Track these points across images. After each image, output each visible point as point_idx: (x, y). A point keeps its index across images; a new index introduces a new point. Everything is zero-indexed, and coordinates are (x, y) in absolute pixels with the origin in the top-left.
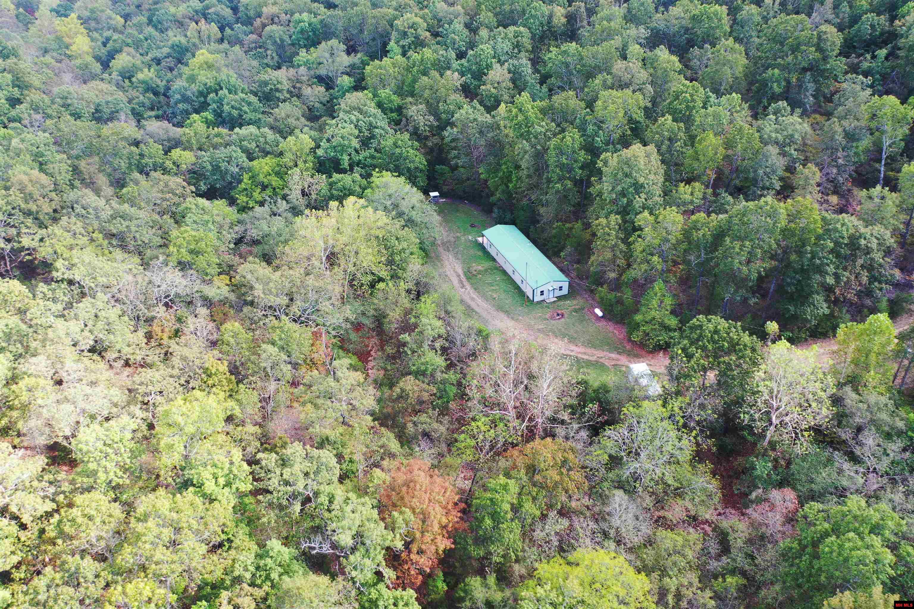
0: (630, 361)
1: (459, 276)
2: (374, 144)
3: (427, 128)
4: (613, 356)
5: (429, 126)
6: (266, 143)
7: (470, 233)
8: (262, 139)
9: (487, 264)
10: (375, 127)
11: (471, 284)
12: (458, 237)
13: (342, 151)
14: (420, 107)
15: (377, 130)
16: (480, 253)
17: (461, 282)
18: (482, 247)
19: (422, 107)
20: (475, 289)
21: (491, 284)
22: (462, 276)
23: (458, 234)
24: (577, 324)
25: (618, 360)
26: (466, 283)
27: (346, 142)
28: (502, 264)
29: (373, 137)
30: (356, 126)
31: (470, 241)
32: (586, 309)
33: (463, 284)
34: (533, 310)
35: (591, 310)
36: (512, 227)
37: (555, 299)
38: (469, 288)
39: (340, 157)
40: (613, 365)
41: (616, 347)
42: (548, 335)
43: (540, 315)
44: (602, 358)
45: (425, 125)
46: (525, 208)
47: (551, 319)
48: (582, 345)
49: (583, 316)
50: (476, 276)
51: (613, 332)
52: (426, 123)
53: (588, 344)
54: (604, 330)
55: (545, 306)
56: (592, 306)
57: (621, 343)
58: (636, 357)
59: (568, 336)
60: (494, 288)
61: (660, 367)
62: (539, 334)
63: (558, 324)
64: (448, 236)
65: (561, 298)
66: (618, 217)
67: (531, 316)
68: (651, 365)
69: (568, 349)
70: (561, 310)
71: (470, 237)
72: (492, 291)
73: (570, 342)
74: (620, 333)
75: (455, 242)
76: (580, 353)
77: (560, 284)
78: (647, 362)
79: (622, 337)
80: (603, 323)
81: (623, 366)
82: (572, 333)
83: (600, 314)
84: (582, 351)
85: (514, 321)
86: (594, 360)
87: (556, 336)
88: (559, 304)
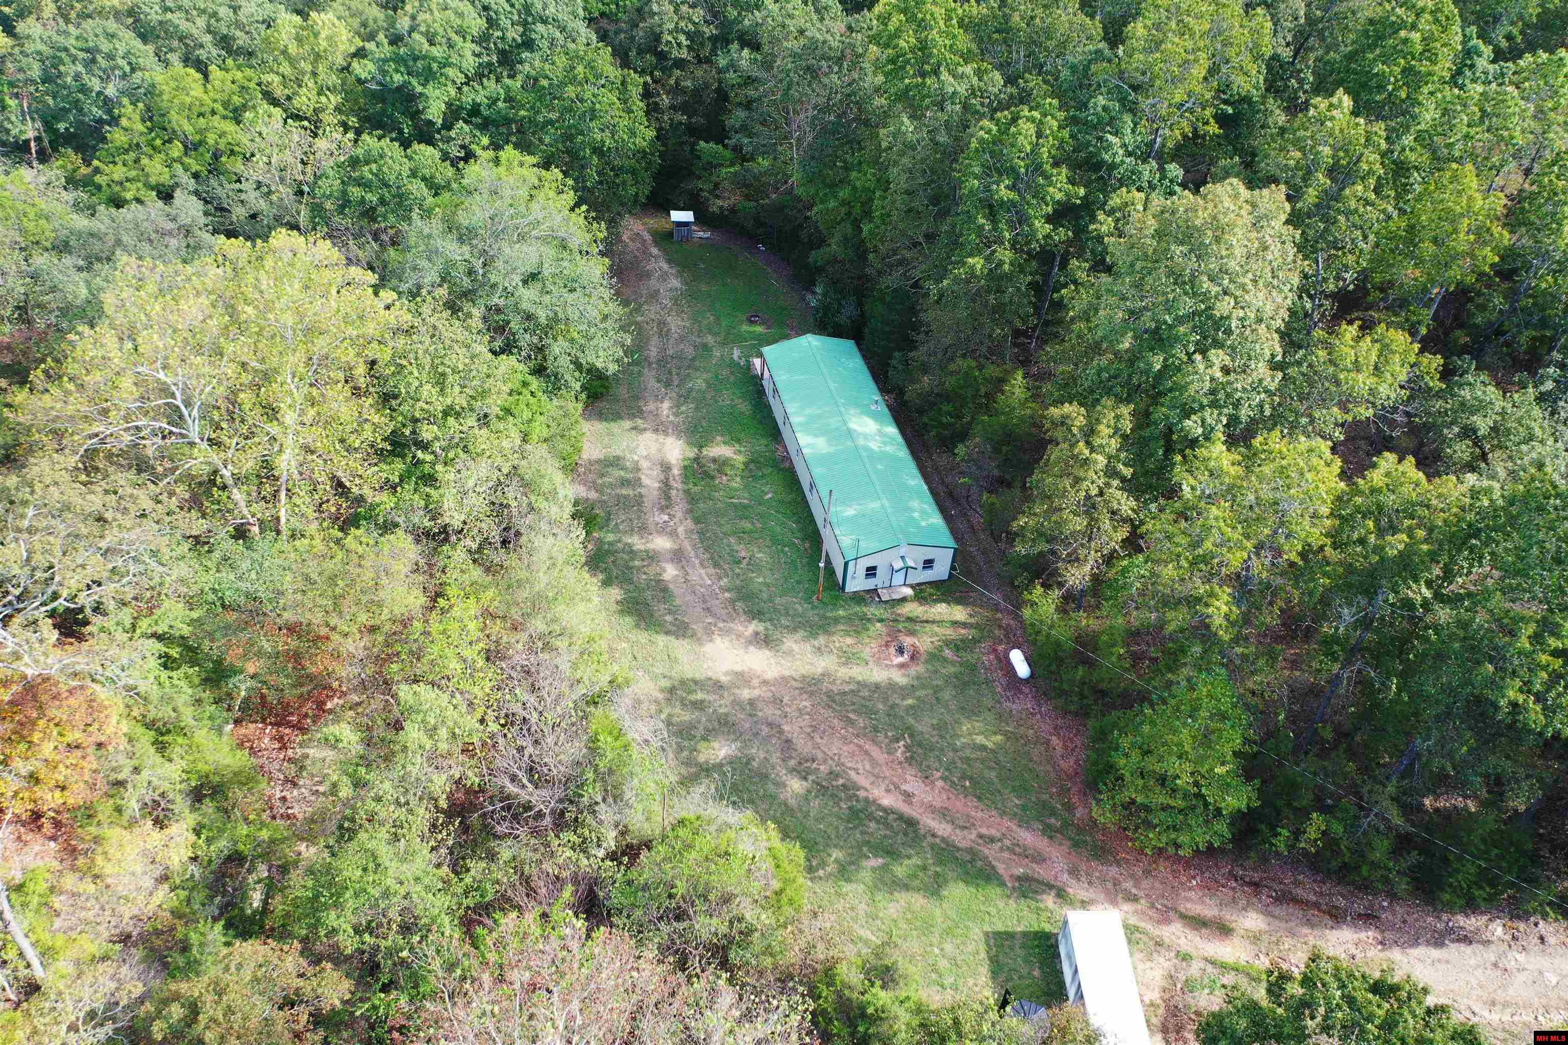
0: (1074, 872)
1: (667, 469)
2: (531, 63)
3: (682, 38)
4: (1027, 837)
5: (688, 35)
6: (237, 23)
7: (739, 340)
9: (755, 447)
10: (541, 20)
11: (692, 501)
12: (705, 346)
13: (428, 76)
15: (540, 27)
16: (744, 407)
17: (666, 490)
18: (756, 385)
20: (696, 521)
21: (744, 513)
22: (675, 471)
23: (710, 340)
24: (948, 693)
25: (1039, 858)
26: (678, 497)
27: (437, 52)
28: (793, 453)
29: (528, 44)
31: (733, 364)
32: (986, 645)
33: (668, 498)
34: (836, 620)
35: (1000, 648)
36: (849, 345)
37: (909, 591)
38: (679, 515)
39: (419, 89)
40: (1019, 879)
41: (1044, 805)
42: (850, 722)
43: (849, 641)
44: (992, 840)
45: (677, 30)
46: (888, 299)
47: (878, 662)
48: (944, 779)
49: (973, 668)
50: (713, 478)
51: (1048, 742)
52: (682, 24)
53: (963, 777)
54: (1022, 730)
55: (873, 611)
56: (1007, 636)
57: (1063, 791)
58: (1097, 857)
59: (911, 736)
60: (748, 526)
61: (1165, 915)
62: (827, 713)
63: (892, 686)
64: (682, 338)
65: (924, 593)
66: (1125, 410)
67: (822, 640)
68: (1135, 899)
69: (897, 787)
70: (911, 633)
71: (736, 353)
72: (741, 534)
73: (910, 760)
74: (1069, 751)
75: (693, 360)
76: (931, 809)
77: (929, 554)
78: (1128, 885)
79: (1067, 765)
80: (1023, 704)
81: (1051, 887)
82: (924, 726)
83: (1022, 669)
84: (938, 803)
85: (767, 652)
86: (963, 844)
87: (876, 730)
88: (913, 609)
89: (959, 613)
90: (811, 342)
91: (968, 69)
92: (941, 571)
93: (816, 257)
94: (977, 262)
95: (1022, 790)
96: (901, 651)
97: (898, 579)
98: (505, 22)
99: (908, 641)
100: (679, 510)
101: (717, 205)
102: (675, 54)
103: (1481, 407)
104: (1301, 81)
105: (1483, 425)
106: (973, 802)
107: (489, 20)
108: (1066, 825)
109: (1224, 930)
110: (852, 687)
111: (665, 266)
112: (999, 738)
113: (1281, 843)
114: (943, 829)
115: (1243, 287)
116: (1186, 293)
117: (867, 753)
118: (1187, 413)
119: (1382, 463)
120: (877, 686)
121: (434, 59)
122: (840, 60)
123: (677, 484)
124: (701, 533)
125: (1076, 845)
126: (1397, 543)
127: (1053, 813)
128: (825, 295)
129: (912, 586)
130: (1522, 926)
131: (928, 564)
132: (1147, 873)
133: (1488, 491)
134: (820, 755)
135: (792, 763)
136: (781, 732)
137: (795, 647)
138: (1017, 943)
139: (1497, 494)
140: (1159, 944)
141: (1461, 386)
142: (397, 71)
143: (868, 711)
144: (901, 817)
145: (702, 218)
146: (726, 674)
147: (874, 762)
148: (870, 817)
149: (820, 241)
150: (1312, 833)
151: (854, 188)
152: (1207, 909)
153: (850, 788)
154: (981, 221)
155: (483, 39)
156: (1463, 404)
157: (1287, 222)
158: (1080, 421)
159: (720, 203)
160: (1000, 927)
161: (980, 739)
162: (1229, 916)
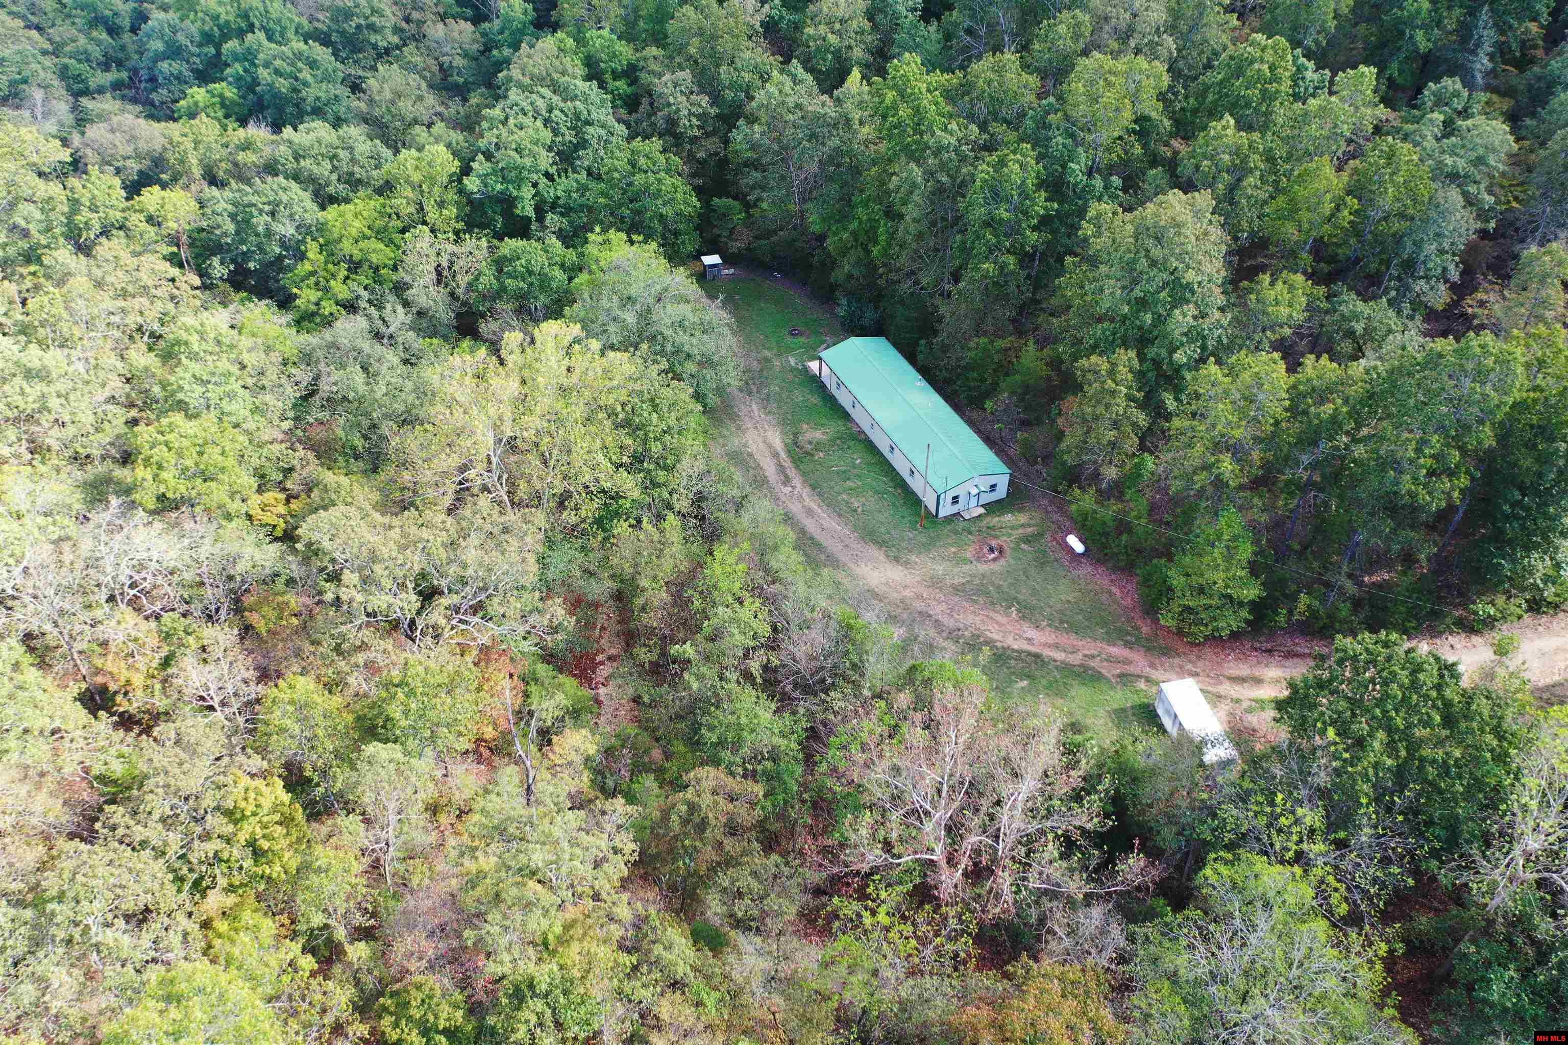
0: (1152, 666)
1: (776, 455)
2: (586, 158)
3: (694, 120)
4: (1115, 651)
5: (699, 117)
6: (353, 160)
7: (790, 350)
8: (343, 154)
9: (834, 427)
10: (588, 123)
11: (804, 474)
12: (767, 360)
13: (519, 182)
14: (681, 75)
15: (590, 130)
16: (815, 400)
17: (781, 469)
18: (817, 384)
19: (685, 75)
20: (813, 488)
21: (845, 476)
22: (783, 455)
23: (767, 353)
24: (1032, 571)
25: (1127, 662)
26: (792, 472)
27: (528, 162)
28: (866, 428)
29: (583, 144)
30: (547, 122)
31: (792, 370)
32: (1048, 536)
33: (786, 476)
34: (939, 538)
35: (1059, 537)
36: (881, 342)
37: (982, 511)
38: (799, 485)
39: (515, 193)
40: (1119, 676)
41: (1120, 629)
42: (975, 602)
43: (953, 550)
44: (1093, 657)
45: (691, 114)
46: (907, 302)
47: (979, 560)
48: (1050, 625)
49: (1044, 553)
50: (812, 455)
51: (1109, 591)
52: (694, 110)
53: (1062, 622)
54: (1090, 587)
55: (961, 527)
56: (1060, 528)
57: (1130, 620)
58: (1164, 654)
59: (1018, 603)
61: (1218, 679)
62: (957, 599)
63: (993, 573)
65: (993, 508)
66: (1133, 355)
67: (934, 552)
68: (1197, 674)
69: (1020, 636)
70: (996, 537)
71: (792, 361)
72: (851, 492)
73: (1023, 618)
74: (1125, 594)
75: (761, 371)
76: (1047, 645)
77: (993, 480)
78: (1189, 666)
79: (1128, 602)
80: (1086, 570)
81: (1139, 676)
82: (1024, 594)
83: (1079, 547)
84: (1050, 641)
85: (900, 567)
86: (1077, 662)
87: (993, 603)
88: (989, 521)
89: (1022, 518)
90: (855, 344)
92: (1002, 492)
94: (989, 267)
95: (1104, 624)
96: (991, 550)
97: (974, 502)
98: (563, 129)
99: (994, 543)
100: (797, 481)
101: (735, 246)
102: (690, 133)
103: (1356, 317)
104: (1176, 94)
105: (1359, 327)
106: (1073, 636)
108: (1138, 639)
109: (1258, 681)
110: (968, 579)
112: (1076, 594)
113: (1281, 619)
114: (1059, 656)
115: (1198, 261)
117: (992, 619)
119: (1307, 362)
120: (983, 576)
123: (787, 464)
124: (820, 495)
125: (1149, 649)
126: (1328, 409)
127: (1128, 634)
128: (849, 305)
129: (984, 506)
130: (1438, 641)
131: (993, 487)
132: (1199, 657)
133: (1375, 368)
134: (962, 626)
135: (944, 634)
136: (930, 616)
137: (917, 560)
138: (1130, 713)
139: (1381, 369)
140: (1220, 697)
141: (1340, 304)
142: (496, 181)
143: (982, 593)
144: (1029, 654)
145: (728, 260)
146: (878, 585)
147: (1000, 624)
148: (1010, 658)
150: (1301, 607)
152: (1243, 670)
153: (989, 642)
155: (551, 146)
156: (1343, 316)
157: (1214, 212)
158: (1105, 366)
159: (737, 244)
160: (1115, 706)
161: (1064, 597)
162: (1258, 672)
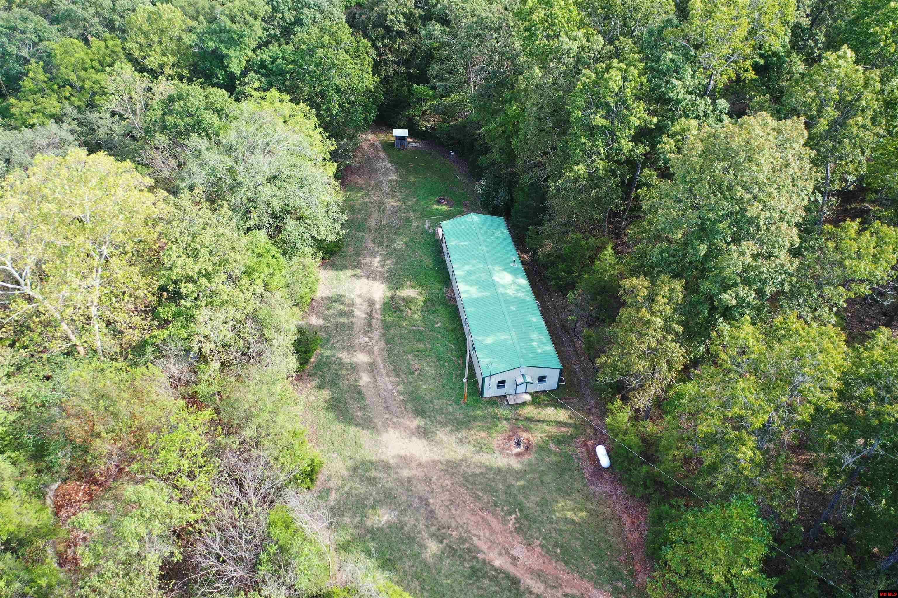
1: (372, 305)
7: (430, 215)
9: (433, 290)
11: (386, 328)
12: (408, 220)
17: (370, 319)
18: (438, 247)
20: (388, 343)
21: (419, 337)
23: (411, 215)
24: (550, 477)
26: (377, 324)
28: (457, 295)
31: (424, 232)
32: (580, 441)
34: (475, 418)
35: (590, 443)
36: (500, 220)
41: (615, 570)
42: (478, 498)
43: (483, 434)
46: (526, 190)
47: (502, 452)
48: (542, 546)
49: (569, 458)
50: (402, 311)
51: (619, 519)
53: (556, 545)
54: (601, 509)
55: (502, 412)
56: (595, 434)
57: (629, 560)
59: (521, 511)
60: (421, 346)
62: (463, 490)
63: (510, 470)
64: (393, 213)
65: (539, 399)
66: (678, 285)
67: (463, 433)
69: (507, 552)
71: (427, 224)
72: (417, 354)
73: (518, 530)
74: (635, 527)
75: (399, 228)
76: (530, 570)
77: (542, 372)
79: (633, 537)
80: (604, 488)
82: (530, 503)
84: (535, 566)
85: (425, 442)
87: (496, 505)
88: (530, 411)
89: (562, 415)
90: (474, 218)
91: (580, 33)
93: (482, 160)
94: (580, 169)
96: (518, 444)
97: (521, 389)
98: (283, 8)
99: (524, 436)
100: (376, 334)
101: (423, 125)
102: (396, 28)
104: (816, 42)
106: (561, 565)
107: (273, 8)
108: (629, 588)
110: (483, 470)
111: (388, 165)
112: (584, 514)
114: (538, 587)
115: (770, 195)
116: (725, 198)
117: (487, 523)
118: (725, 288)
119: (879, 335)
120: (499, 470)
121: (234, 32)
122: (498, 30)
123: (377, 316)
124: (390, 351)
127: (621, 578)
128: (487, 186)
129: (531, 394)
131: (542, 379)
134: (453, 524)
135: (433, 529)
136: (428, 504)
137: (444, 438)
142: (211, 40)
143: (490, 490)
144: (508, 576)
145: (414, 133)
146: (394, 457)
147: (492, 531)
148: (486, 575)
149: (487, 150)
151: (507, 115)
153: (473, 551)
154: (584, 140)
155: (268, 20)
157: (805, 145)
158: (644, 292)
159: (426, 124)
161: (569, 514)
